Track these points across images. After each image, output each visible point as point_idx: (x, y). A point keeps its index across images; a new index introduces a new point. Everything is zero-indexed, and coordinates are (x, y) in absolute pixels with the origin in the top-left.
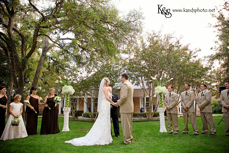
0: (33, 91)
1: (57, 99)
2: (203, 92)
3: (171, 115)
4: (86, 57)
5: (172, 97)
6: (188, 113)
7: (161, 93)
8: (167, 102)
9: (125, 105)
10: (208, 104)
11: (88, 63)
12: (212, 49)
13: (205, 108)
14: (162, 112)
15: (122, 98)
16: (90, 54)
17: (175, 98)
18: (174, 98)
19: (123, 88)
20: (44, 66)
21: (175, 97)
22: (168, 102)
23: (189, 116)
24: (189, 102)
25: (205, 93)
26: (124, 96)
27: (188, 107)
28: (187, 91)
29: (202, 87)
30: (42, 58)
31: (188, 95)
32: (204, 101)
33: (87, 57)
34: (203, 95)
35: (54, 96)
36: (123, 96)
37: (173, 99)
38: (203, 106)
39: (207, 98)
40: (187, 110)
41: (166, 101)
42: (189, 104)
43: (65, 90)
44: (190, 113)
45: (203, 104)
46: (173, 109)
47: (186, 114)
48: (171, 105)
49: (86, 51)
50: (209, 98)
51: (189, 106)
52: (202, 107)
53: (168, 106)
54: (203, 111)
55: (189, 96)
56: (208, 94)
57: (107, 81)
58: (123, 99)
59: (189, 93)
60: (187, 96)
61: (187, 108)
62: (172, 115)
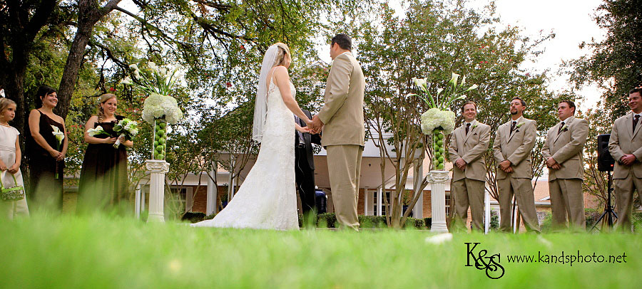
0: (44, 97)
1: (125, 124)
2: (565, 121)
3: (465, 185)
4: (216, 56)
5: (474, 133)
6: (513, 181)
7: (440, 128)
8: (457, 151)
9: (340, 123)
10: (575, 155)
11: (221, 74)
12: (582, 46)
13: (565, 165)
14: (439, 183)
15: (332, 98)
16: (226, 46)
17: (482, 136)
18: (477, 136)
19: (338, 70)
20: (87, 78)
21: (480, 133)
22: (461, 148)
23: (515, 188)
24: (520, 148)
25: (571, 124)
26: (337, 91)
27: (515, 163)
28: (517, 121)
29: (563, 107)
30: (78, 40)
31: (517, 131)
32: (566, 146)
33: (219, 55)
34: (566, 130)
35: (114, 119)
36: (335, 90)
37: (475, 139)
38: (560, 160)
39: (575, 138)
40: (509, 170)
41: (455, 146)
42: (517, 154)
43: (153, 107)
44: (519, 180)
45: (562, 154)
46: (474, 165)
47: (506, 184)
48: (470, 154)
49: (216, 38)
50: (580, 138)
51: (517, 158)
52: (556, 163)
53: (459, 159)
54: (559, 175)
55: (521, 132)
56: (578, 125)
57: (285, 52)
58: (336, 100)
59: (521, 125)
60: (513, 133)
61: (511, 165)
62: (469, 184)
